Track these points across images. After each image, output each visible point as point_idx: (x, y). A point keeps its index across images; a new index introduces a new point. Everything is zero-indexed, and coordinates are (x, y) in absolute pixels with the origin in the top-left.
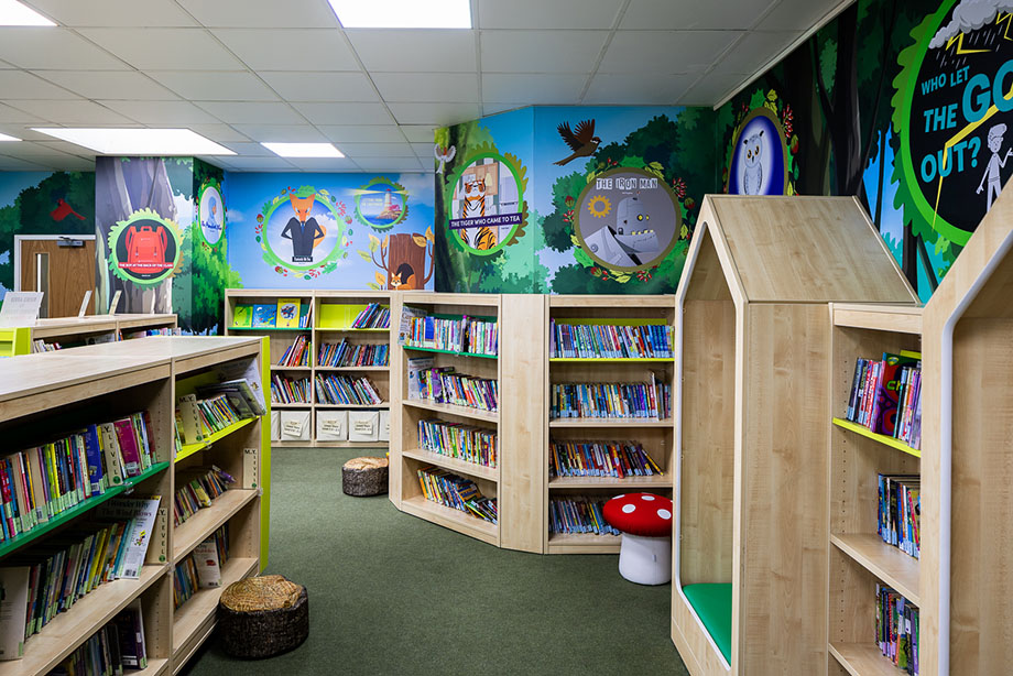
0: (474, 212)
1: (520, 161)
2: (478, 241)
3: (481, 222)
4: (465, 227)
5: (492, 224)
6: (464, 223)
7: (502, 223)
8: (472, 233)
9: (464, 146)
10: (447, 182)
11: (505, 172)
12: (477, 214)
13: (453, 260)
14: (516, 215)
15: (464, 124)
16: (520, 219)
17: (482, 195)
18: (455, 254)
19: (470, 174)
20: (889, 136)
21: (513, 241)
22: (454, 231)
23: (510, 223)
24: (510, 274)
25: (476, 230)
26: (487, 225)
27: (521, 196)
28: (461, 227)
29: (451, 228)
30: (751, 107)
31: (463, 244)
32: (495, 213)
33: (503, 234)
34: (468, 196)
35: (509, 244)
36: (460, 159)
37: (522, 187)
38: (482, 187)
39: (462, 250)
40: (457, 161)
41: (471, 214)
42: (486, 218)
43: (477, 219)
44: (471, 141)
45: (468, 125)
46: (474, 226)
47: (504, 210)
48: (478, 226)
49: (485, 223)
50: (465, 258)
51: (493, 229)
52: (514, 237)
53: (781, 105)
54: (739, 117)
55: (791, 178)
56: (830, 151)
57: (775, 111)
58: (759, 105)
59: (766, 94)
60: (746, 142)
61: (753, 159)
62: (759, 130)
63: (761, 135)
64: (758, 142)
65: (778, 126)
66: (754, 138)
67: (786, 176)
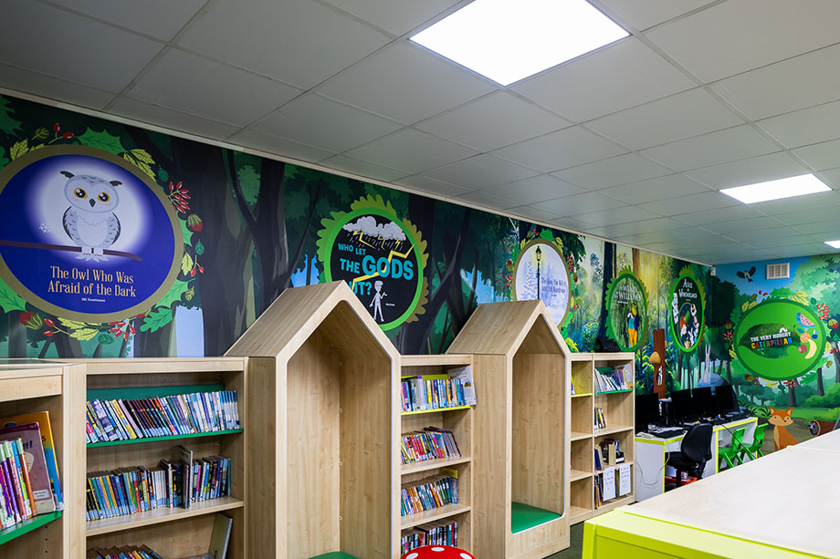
20: (314, 260)
30: (81, 139)
53: (164, 175)
54: (41, 133)
55: (190, 250)
56: (252, 248)
57: (151, 174)
58: (108, 149)
59: (128, 147)
60: (69, 175)
61: (92, 203)
62: (108, 176)
63: (115, 183)
64: (109, 190)
65: (159, 191)
66: (92, 180)
67: (179, 248)
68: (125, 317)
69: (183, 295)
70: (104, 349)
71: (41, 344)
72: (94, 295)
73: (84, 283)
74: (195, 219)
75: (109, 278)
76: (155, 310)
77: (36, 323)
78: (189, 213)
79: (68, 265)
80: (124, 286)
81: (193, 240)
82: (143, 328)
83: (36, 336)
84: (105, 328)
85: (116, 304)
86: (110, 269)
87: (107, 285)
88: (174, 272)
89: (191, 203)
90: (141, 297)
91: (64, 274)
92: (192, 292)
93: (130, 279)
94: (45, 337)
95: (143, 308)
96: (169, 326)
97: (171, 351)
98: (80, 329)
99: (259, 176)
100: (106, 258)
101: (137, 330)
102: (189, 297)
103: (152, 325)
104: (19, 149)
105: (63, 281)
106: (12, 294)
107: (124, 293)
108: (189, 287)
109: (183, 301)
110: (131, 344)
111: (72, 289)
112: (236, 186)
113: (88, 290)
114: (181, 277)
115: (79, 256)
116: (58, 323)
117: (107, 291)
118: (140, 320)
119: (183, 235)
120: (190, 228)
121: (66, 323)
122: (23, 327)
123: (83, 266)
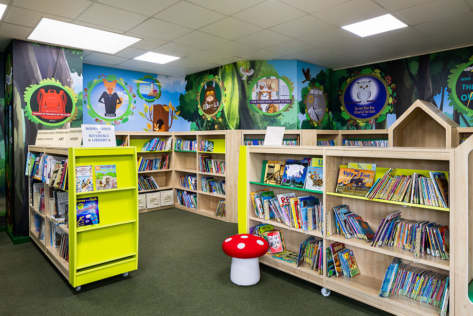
0: (265, 97)
1: (290, 80)
2: (268, 110)
3: (269, 102)
4: (260, 103)
5: (275, 103)
6: (259, 102)
7: (281, 103)
8: (264, 106)
9: (259, 70)
10: (248, 84)
11: (282, 83)
12: (267, 98)
13: (252, 117)
14: (288, 100)
15: (259, 61)
16: (291, 102)
17: (270, 91)
18: (254, 115)
19: (262, 82)
20: (446, 88)
21: (286, 110)
22: (254, 105)
23: (285, 103)
24: (285, 123)
25: (266, 105)
26: (272, 103)
27: (291, 93)
28: (257, 103)
29: (251, 103)
30: (361, 72)
31: (259, 110)
32: (277, 99)
33: (281, 107)
34: (261, 91)
35: (285, 111)
36: (257, 75)
37: (291, 89)
38: (270, 88)
39: (258, 113)
40: (255, 76)
41: (262, 98)
42: (272, 100)
43: (267, 100)
44: (263, 68)
45: (261, 62)
46: (265, 103)
47: (281, 98)
48: (268, 103)
49: (271, 102)
50: (260, 116)
51: (276, 105)
52: (287, 109)
53: (383, 74)
54: (353, 75)
55: (391, 96)
56: (415, 90)
57: (380, 76)
58: (368, 73)
59: (373, 70)
60: (358, 83)
61: (364, 89)
62: (368, 80)
63: (369, 82)
64: (368, 84)
65: (382, 80)
66: (364, 82)
67: (388, 95)
68: (372, 119)
69: (389, 110)
70: (367, 127)
71: (353, 127)
72: (364, 114)
73: (362, 110)
74: (393, 85)
75: (368, 108)
76: (380, 116)
77: (352, 122)
78: (391, 84)
79: (358, 106)
80: (372, 110)
81: (393, 92)
82: (377, 122)
83: (352, 125)
84: (367, 122)
85: (370, 115)
86: (368, 106)
87: (367, 110)
88: (386, 103)
89: (392, 81)
90: (377, 112)
91: (357, 109)
92: (392, 109)
93: (373, 108)
94: (353, 125)
95: (377, 116)
96: (385, 120)
97: (386, 127)
98: (361, 123)
99: (418, 63)
100: (367, 103)
101: (375, 122)
102: (391, 111)
103: (380, 121)
104: (349, 80)
105: (358, 111)
106: (347, 115)
107: (372, 112)
108: (391, 107)
109: (390, 112)
110: (374, 126)
111: (359, 113)
112: (408, 69)
113: (363, 112)
114: (389, 105)
115: (361, 104)
116: (356, 122)
117: (368, 112)
118: (376, 119)
119: (389, 91)
120: (391, 89)
121: (358, 121)
122: (349, 123)
123: (362, 106)
